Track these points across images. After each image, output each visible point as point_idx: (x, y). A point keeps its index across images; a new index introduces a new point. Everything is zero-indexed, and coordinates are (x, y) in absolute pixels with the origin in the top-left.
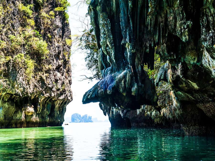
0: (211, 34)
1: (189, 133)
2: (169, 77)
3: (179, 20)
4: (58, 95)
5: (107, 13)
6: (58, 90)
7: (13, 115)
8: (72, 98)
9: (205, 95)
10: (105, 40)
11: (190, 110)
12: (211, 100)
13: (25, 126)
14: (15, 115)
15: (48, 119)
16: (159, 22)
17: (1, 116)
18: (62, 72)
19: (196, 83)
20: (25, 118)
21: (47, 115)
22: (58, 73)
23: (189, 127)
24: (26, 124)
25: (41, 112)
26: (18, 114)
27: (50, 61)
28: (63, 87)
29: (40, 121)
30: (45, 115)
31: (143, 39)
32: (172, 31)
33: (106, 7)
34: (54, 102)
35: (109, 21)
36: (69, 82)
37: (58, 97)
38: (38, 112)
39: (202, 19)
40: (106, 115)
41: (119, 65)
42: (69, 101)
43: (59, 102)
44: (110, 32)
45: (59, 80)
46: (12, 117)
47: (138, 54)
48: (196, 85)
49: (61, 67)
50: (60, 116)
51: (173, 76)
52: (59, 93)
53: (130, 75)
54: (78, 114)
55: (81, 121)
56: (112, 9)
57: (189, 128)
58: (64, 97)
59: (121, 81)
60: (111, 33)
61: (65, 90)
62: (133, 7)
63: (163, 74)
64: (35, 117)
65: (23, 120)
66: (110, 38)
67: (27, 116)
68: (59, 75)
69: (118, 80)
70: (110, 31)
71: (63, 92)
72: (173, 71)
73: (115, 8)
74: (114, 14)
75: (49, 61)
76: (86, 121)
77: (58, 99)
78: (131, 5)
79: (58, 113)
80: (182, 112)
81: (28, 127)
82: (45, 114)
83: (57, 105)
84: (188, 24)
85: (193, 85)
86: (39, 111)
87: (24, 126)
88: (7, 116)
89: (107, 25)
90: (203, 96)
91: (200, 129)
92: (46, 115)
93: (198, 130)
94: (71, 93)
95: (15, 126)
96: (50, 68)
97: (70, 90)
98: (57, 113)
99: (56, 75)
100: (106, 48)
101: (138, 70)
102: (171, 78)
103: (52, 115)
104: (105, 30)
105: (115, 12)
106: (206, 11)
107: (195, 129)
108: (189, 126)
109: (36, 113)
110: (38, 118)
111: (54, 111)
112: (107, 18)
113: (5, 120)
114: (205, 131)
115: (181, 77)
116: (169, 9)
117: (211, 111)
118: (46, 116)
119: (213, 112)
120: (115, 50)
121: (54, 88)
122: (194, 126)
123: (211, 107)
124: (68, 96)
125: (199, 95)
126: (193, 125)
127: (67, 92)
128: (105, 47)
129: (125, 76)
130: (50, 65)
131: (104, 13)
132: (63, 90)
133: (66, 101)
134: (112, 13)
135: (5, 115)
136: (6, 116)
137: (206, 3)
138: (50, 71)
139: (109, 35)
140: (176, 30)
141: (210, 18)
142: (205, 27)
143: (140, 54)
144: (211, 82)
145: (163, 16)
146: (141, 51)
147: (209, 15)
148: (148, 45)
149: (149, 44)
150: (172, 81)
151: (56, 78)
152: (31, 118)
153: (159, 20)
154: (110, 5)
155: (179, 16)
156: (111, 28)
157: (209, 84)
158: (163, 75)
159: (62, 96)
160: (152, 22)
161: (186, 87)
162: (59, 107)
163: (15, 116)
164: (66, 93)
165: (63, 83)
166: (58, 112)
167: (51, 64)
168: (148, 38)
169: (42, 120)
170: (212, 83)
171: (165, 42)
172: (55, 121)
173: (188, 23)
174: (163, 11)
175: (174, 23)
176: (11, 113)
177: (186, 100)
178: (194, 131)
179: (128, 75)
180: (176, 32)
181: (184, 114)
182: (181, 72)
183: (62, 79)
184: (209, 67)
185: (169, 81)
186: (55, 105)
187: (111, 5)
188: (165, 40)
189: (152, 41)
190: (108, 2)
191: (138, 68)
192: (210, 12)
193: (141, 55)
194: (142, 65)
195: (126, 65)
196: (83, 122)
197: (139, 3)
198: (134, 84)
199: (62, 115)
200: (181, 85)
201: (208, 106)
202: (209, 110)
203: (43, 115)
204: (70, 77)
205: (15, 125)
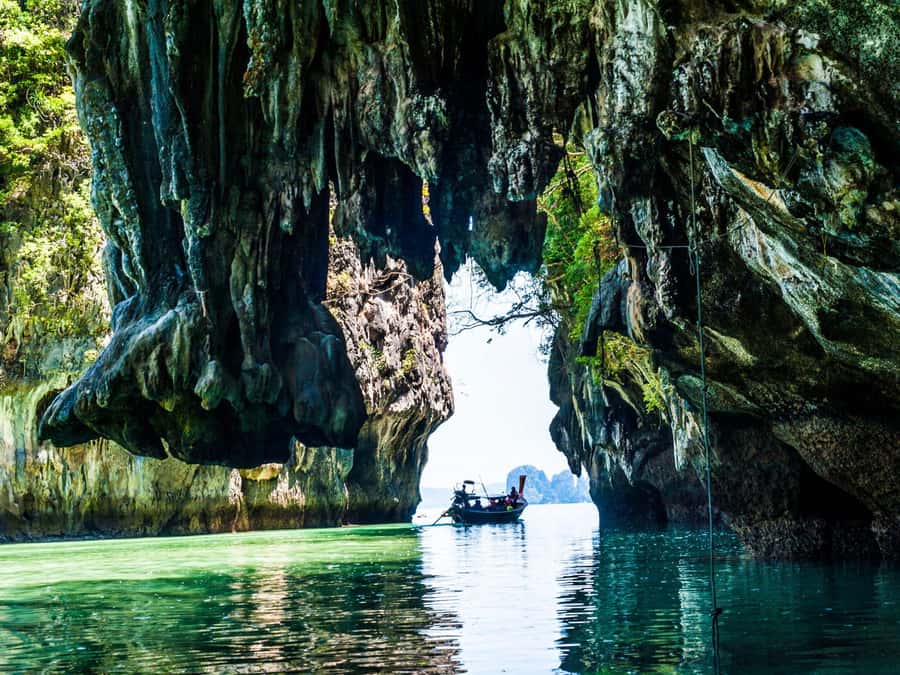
0: (523, 148)
1: (756, 549)
2: (631, 315)
3: (404, 92)
4: (387, 394)
5: (106, 82)
6: (386, 372)
7: (188, 481)
8: (449, 406)
9: (788, 389)
10: (103, 192)
11: (753, 450)
12: (813, 407)
13: (243, 525)
14: (199, 482)
15: (344, 495)
16: (326, 106)
17: (141, 488)
18: (401, 301)
19: (738, 338)
20: (241, 494)
21: (339, 477)
22: (382, 302)
23: (757, 525)
24: (250, 519)
25: (315, 468)
26: (212, 478)
27: (342, 256)
28: (406, 362)
29: (309, 503)
30: (330, 479)
31: (263, 180)
32: (373, 142)
33: (104, 57)
34: (374, 423)
35: (112, 114)
36: (437, 340)
37: (388, 405)
38: (298, 467)
39: (496, 84)
40: (579, 475)
41: (157, 289)
42: (439, 420)
43: (390, 425)
44: (117, 157)
45: (391, 333)
46: (188, 488)
47: (243, 242)
48: (741, 348)
49: (396, 277)
50: (399, 480)
51: (645, 311)
52: (393, 386)
53: (189, 329)
54: (534, 468)
55: (548, 498)
56: (126, 65)
57: (756, 529)
58: (413, 403)
59: (147, 354)
60: (125, 163)
61: (415, 372)
62: (181, 52)
63: (608, 303)
64: (287, 485)
65: (232, 501)
66: (120, 181)
67: (250, 483)
68: (388, 311)
69: (134, 351)
70: (119, 156)
71: (410, 380)
72: (644, 292)
73: (136, 58)
74: (133, 82)
75: (338, 256)
76: (566, 499)
77: (385, 410)
78: (172, 48)
79: (389, 468)
80: (721, 461)
81: (258, 527)
82: (330, 475)
83: (383, 434)
84: (428, 111)
85: (730, 348)
86: (305, 462)
87: (240, 526)
88: (165, 483)
89: (107, 131)
90: (783, 390)
91: (799, 532)
92: (333, 479)
93: (791, 537)
94: (445, 385)
95: (203, 525)
96: (346, 285)
97: (439, 372)
98: (385, 467)
99: (378, 312)
100: (112, 222)
101: (240, 305)
102: (639, 322)
103: (367, 476)
104: (100, 151)
105: (139, 77)
106: (508, 50)
107: (780, 533)
108: (756, 522)
109: (290, 472)
110: (299, 491)
111: (374, 461)
112: (106, 101)
113: (156, 502)
114: (820, 542)
115: (669, 314)
116: (363, 50)
117: (825, 454)
118: (335, 485)
119: (833, 457)
120: (141, 231)
121: (363, 366)
122: (775, 517)
123: (821, 439)
124: (432, 396)
125: (769, 389)
126: (769, 515)
127: (427, 383)
128: (109, 219)
129: (164, 336)
130: (343, 272)
131: (93, 82)
132: (407, 375)
133: (424, 419)
134: (128, 81)
135: (156, 484)
136: (162, 484)
137: (512, 16)
138: (347, 296)
139: (117, 171)
140: (393, 136)
141: (526, 80)
142: (503, 119)
143: (249, 241)
144: (797, 333)
145: (342, 81)
146: (257, 227)
147: (523, 67)
148: (289, 203)
149: (291, 197)
150: (644, 331)
151: (375, 326)
152: (270, 491)
153: (327, 100)
154: (118, 49)
155: (401, 77)
156: (122, 142)
157: (790, 340)
158: (606, 309)
159: (403, 398)
160: (292, 108)
161: (707, 354)
162: (395, 446)
163: (201, 487)
164: (420, 385)
165: (408, 344)
166: (392, 463)
167: (350, 269)
168: (282, 175)
169: (317, 501)
170: (800, 334)
171: (355, 188)
172: (377, 501)
173: (428, 104)
174: (343, 59)
175: (381, 107)
176: (181, 473)
177: (724, 410)
178: (777, 540)
179: (178, 328)
180: (390, 143)
181: (728, 468)
182: (668, 295)
183: (402, 329)
184: (765, 268)
185: (634, 334)
186: (377, 437)
187: (123, 51)
188: (358, 179)
189: (303, 184)
190: (109, 37)
191: (240, 297)
192: (527, 53)
193: (254, 246)
194: (260, 283)
195: (183, 289)
196: (557, 500)
197: (220, 34)
198: (205, 364)
199: (410, 477)
200: (687, 348)
201: (810, 436)
202: (818, 450)
203: (323, 480)
204: (438, 320)
205: (200, 522)
